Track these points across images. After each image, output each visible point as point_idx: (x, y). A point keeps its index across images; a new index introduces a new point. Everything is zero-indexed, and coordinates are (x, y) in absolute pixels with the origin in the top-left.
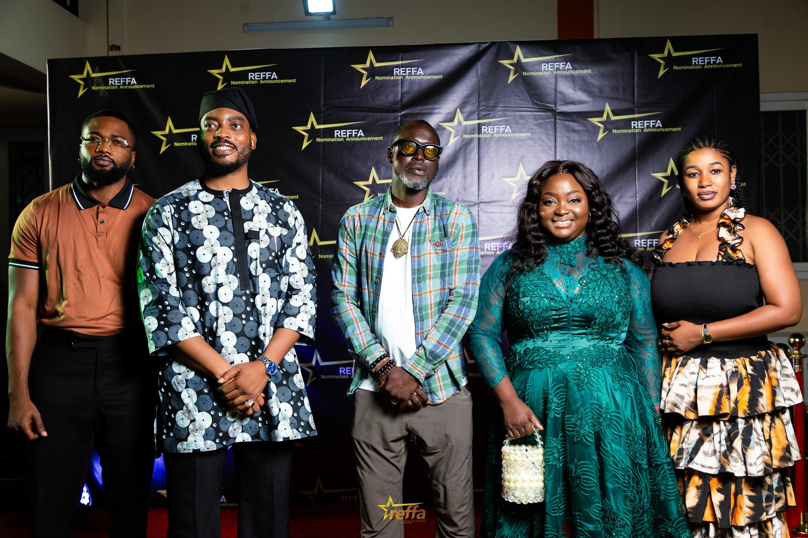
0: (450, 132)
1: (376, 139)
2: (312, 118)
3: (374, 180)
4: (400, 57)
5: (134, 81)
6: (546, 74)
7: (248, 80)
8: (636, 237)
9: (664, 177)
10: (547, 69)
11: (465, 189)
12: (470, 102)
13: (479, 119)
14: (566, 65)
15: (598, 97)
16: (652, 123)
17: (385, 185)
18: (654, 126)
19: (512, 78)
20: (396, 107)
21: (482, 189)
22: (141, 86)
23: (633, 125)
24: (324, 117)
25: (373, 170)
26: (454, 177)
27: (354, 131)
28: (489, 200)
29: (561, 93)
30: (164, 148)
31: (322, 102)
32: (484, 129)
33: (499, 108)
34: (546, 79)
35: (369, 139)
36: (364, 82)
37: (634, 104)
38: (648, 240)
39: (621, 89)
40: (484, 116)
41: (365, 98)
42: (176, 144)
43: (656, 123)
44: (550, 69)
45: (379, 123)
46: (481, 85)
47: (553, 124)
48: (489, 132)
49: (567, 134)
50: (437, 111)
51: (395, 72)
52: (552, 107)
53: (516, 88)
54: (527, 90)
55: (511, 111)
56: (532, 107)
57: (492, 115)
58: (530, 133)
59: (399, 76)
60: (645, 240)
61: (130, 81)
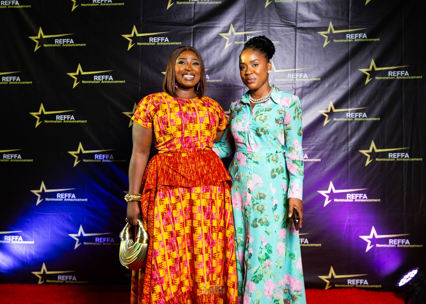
0: (226, 40)
1: (177, 44)
2: (135, 29)
5: (17, 3)
6: (290, 1)
7: (93, 3)
8: (348, 112)
9: (368, 72)
11: (235, 78)
12: (239, 19)
13: (245, 31)
15: (325, 17)
16: (360, 35)
18: (361, 38)
19: (267, 4)
20: (191, 22)
22: (22, 7)
23: (347, 37)
24: (142, 29)
26: (228, 70)
27: (162, 38)
29: (300, 14)
30: (37, 48)
31: (142, 18)
32: (248, 38)
33: (259, 24)
34: (291, 5)
35: (172, 43)
36: (169, 6)
37: (348, 22)
38: (356, 114)
39: (340, 12)
40: (249, 29)
41: (170, 16)
42: (45, 45)
43: (363, 35)
45: (179, 33)
46: (247, 8)
47: (294, 35)
49: (304, 42)
50: (217, 25)
52: (294, 24)
53: (270, 11)
54: (277, 13)
55: (267, 26)
56: (280, 23)
57: (254, 28)
58: (279, 41)
59: (193, 1)
60: (354, 113)
61: (14, 3)
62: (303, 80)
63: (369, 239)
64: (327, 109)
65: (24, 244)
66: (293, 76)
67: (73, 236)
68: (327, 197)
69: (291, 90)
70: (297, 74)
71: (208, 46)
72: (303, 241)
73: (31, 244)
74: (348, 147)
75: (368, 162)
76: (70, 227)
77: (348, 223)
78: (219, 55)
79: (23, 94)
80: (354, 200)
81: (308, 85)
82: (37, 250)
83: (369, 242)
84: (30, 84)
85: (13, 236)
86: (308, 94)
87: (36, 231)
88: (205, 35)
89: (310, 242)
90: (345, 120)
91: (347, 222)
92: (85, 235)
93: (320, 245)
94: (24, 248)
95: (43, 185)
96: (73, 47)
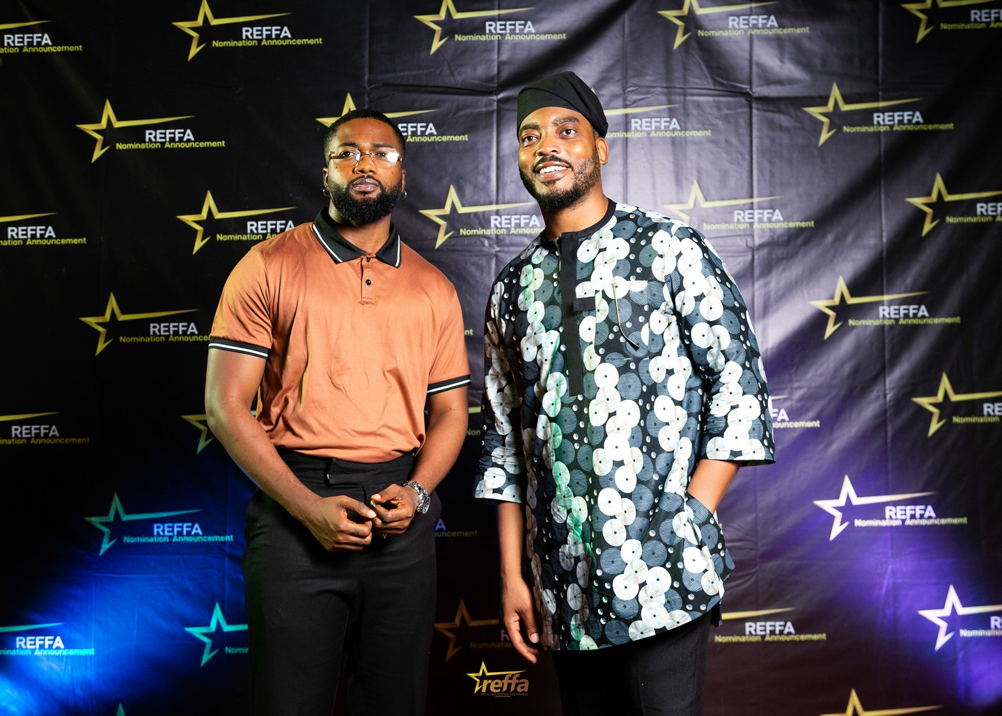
1: (457, 138)
2: (350, 104)
3: (453, 207)
4: (497, 3)
5: (46, 39)
6: (736, 34)
7: (242, 40)
8: (881, 303)
9: (927, 205)
10: (737, 26)
12: (612, 78)
13: (625, 106)
14: (768, 19)
15: (820, 73)
16: (906, 116)
17: (472, 216)
18: (910, 122)
19: (679, 39)
20: (490, 85)
22: (59, 49)
23: (876, 119)
24: (370, 102)
25: (452, 191)
27: (419, 125)
29: (759, 65)
30: (98, 153)
31: (367, 77)
32: (634, 124)
33: (660, 90)
34: (736, 42)
35: (445, 139)
36: (436, 45)
37: (877, 84)
38: (902, 307)
39: (856, 61)
40: (635, 102)
41: (438, 71)
42: (119, 146)
43: (913, 116)
44: (742, 26)
45: (461, 113)
46: (627, 51)
47: (747, 117)
48: (644, 128)
49: (771, 133)
51: (488, 28)
52: (746, 89)
53: (686, 57)
54: (705, 61)
55: (679, 94)
56: (713, 87)
57: (647, 100)
58: (710, 131)
59: (495, 34)
60: (897, 307)
61: (39, 40)
62: (771, 227)
63: (942, 618)
64: (832, 298)
65: (67, 657)
66: (747, 216)
67: (196, 631)
68: (838, 516)
69: (742, 252)
70: (756, 212)
72: (782, 628)
73: (86, 657)
74: (885, 390)
75: (934, 427)
76: (186, 609)
77: (891, 580)
79: (64, 270)
80: (904, 521)
81: (785, 238)
82: (102, 670)
83: (943, 625)
84: (80, 245)
86: (785, 262)
87: (99, 623)
89: (799, 630)
90: (877, 323)
91: (887, 577)
92: (227, 628)
93: (823, 636)
94: (69, 667)
95: (116, 504)
96: (192, 149)
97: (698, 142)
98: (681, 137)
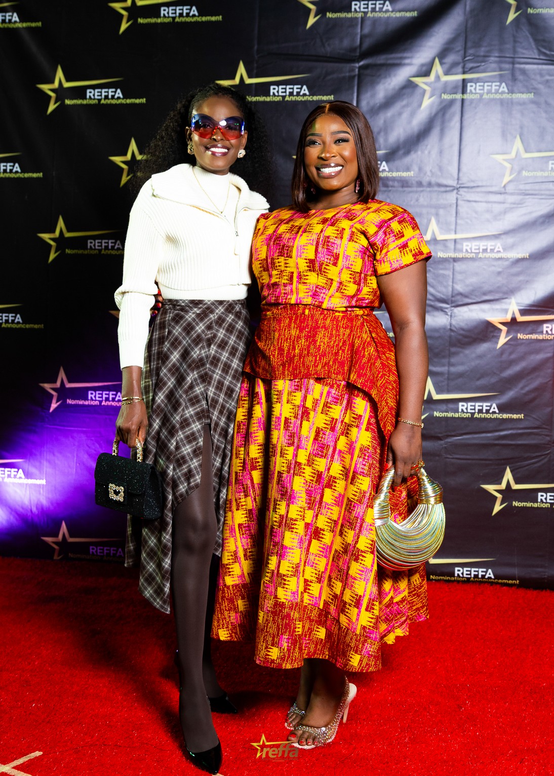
0: (424, 91)
1: (325, 98)
2: (241, 70)
5: (15, 17)
7: (160, 17)
11: (440, 168)
12: (453, 49)
13: (464, 73)
19: (511, 16)
20: (354, 54)
21: (464, 168)
22: (25, 25)
24: (258, 68)
26: (426, 152)
27: (295, 87)
28: (472, 184)
30: (52, 107)
31: (256, 47)
32: (470, 87)
33: (492, 59)
35: (315, 98)
36: (311, 21)
40: (471, 68)
41: (312, 43)
42: (68, 102)
45: (329, 77)
46: (469, 25)
48: (478, 91)
50: (407, 61)
51: (353, 7)
53: (517, 31)
54: (532, 34)
55: (509, 63)
56: (538, 57)
57: (482, 68)
58: (532, 94)
59: (358, 12)
61: (11, 18)
71: (388, 103)
73: (39, 486)
78: (410, 122)
79: (26, 197)
82: (50, 496)
84: (38, 178)
85: (7, 469)
87: (49, 462)
88: (383, 81)
94: (28, 492)
95: (62, 375)
96: (121, 105)
97: (522, 104)
98: (508, 99)
